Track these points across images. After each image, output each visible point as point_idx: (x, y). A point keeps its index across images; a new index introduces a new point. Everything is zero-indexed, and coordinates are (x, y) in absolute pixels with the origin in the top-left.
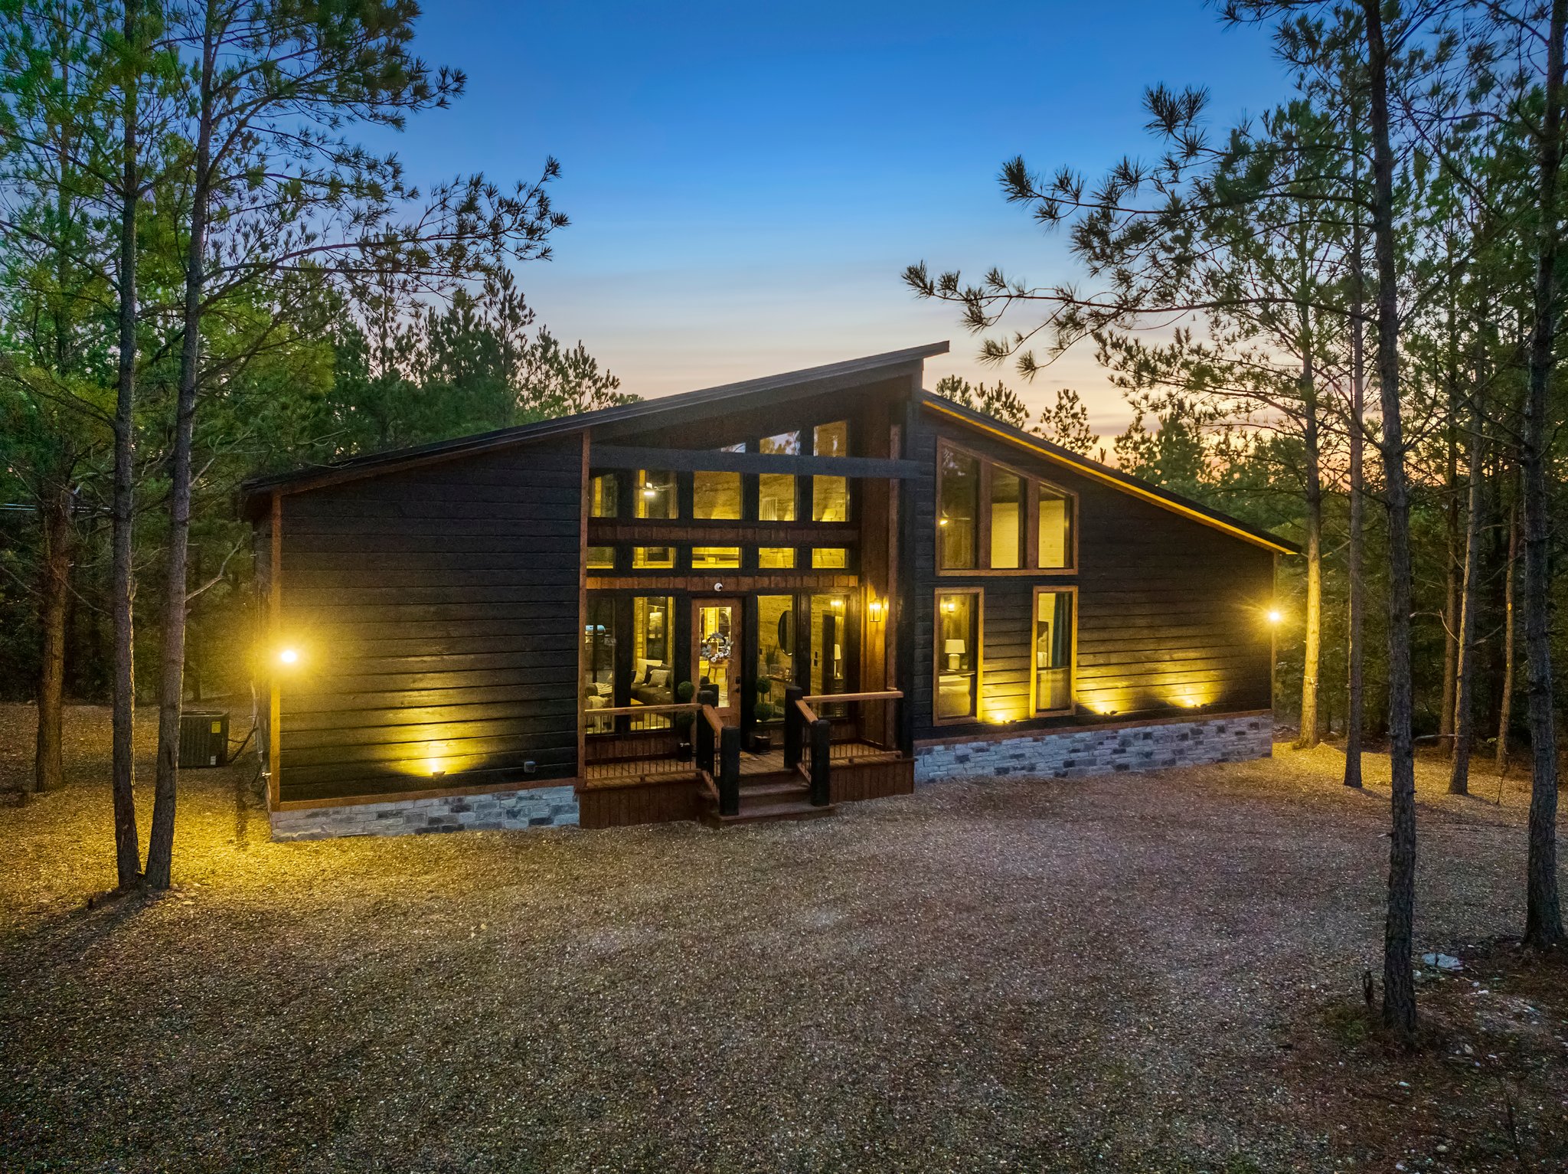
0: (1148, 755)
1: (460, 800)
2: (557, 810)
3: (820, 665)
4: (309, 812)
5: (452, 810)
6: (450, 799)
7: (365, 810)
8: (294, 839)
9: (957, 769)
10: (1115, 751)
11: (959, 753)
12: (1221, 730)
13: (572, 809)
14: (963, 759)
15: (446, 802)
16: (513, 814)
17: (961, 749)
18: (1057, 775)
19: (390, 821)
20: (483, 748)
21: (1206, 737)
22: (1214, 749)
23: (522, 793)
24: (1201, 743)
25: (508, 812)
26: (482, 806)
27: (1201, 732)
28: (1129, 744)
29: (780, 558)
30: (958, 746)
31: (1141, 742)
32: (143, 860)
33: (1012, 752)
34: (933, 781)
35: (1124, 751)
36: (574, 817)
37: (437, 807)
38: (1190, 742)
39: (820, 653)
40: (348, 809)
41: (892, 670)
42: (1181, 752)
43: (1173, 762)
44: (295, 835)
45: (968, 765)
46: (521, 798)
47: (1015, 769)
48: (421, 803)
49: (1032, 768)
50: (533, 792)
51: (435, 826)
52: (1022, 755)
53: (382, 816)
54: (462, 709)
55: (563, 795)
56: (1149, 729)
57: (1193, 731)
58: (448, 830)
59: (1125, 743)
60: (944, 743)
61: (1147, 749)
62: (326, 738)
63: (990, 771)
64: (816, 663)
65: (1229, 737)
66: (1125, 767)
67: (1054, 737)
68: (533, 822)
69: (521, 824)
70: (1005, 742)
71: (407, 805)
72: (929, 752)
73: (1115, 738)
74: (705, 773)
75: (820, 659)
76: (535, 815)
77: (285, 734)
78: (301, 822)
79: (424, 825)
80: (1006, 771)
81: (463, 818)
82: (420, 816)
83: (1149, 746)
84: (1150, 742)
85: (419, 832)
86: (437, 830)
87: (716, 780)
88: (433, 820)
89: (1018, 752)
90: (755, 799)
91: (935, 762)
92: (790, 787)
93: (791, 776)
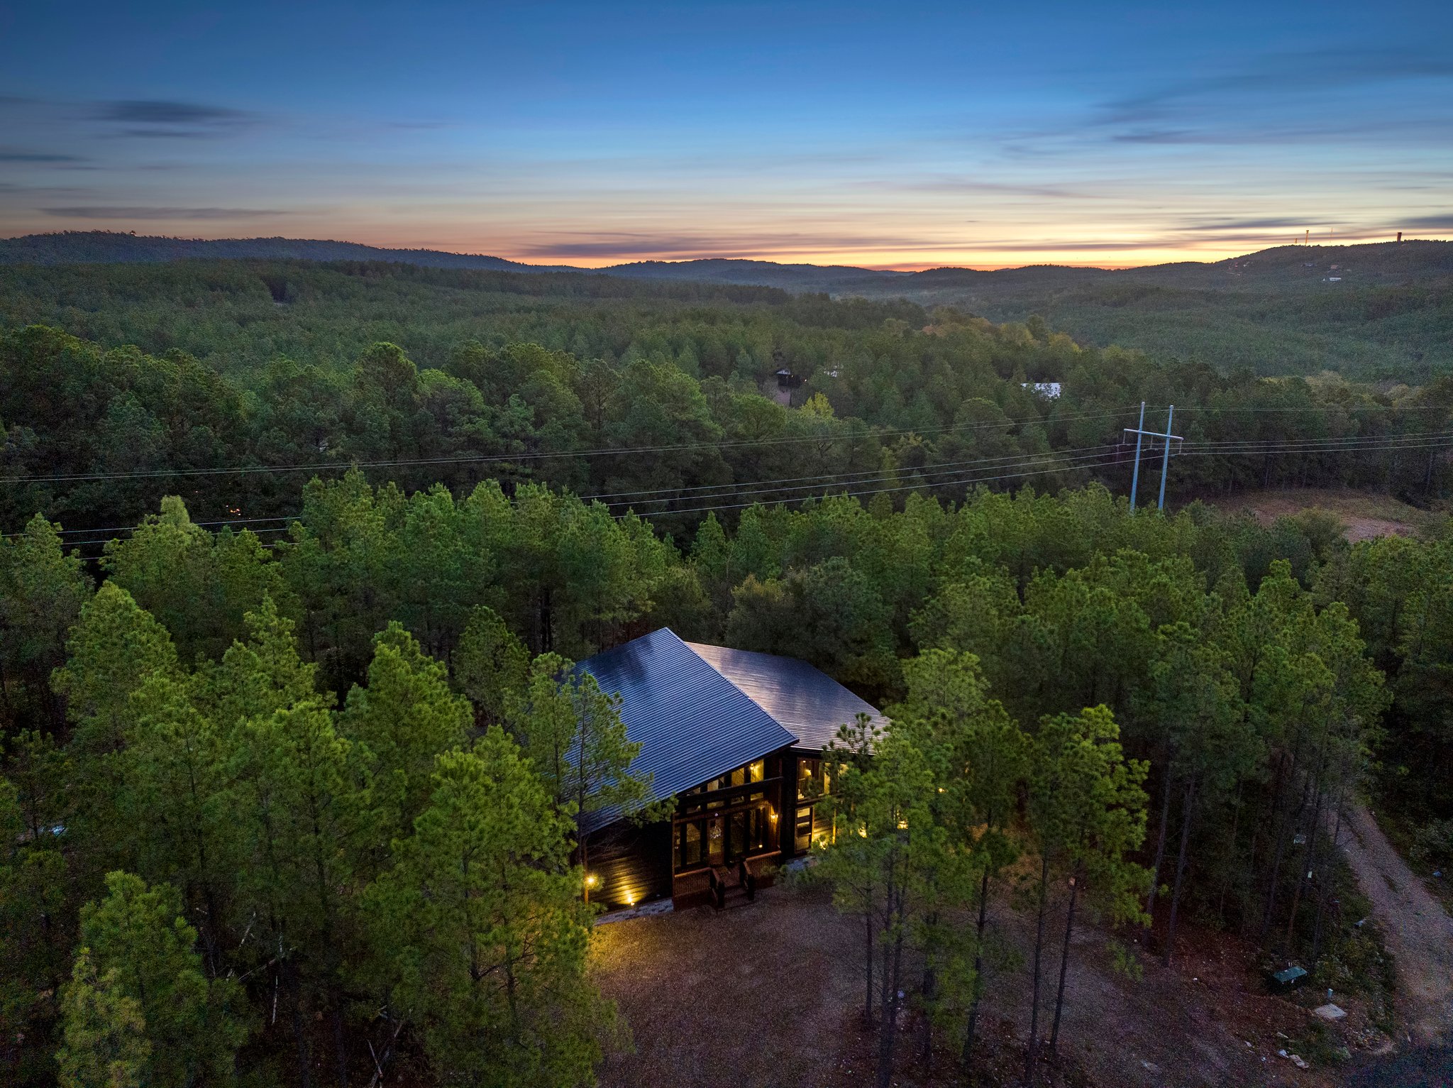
1: (637, 909)
2: (667, 906)
5: (635, 912)
7: (612, 916)
11: (805, 861)
13: (671, 906)
14: (805, 863)
15: (634, 910)
16: (653, 910)
17: (805, 859)
19: (619, 918)
20: (643, 894)
23: (656, 903)
25: (651, 910)
26: (643, 910)
34: (793, 872)
36: (672, 908)
37: (632, 912)
39: (754, 819)
41: (780, 839)
45: (806, 865)
46: (655, 905)
48: (626, 911)
50: (659, 903)
51: (631, 917)
53: (616, 916)
54: (636, 884)
55: (669, 902)
58: (634, 918)
60: (799, 858)
64: (752, 821)
68: (660, 911)
69: (656, 912)
71: (623, 913)
72: (793, 863)
75: (754, 821)
76: (660, 909)
79: (629, 917)
81: (638, 914)
82: (627, 915)
85: (628, 919)
88: (631, 915)
90: (730, 900)
91: (794, 866)
92: (741, 891)
93: (742, 886)
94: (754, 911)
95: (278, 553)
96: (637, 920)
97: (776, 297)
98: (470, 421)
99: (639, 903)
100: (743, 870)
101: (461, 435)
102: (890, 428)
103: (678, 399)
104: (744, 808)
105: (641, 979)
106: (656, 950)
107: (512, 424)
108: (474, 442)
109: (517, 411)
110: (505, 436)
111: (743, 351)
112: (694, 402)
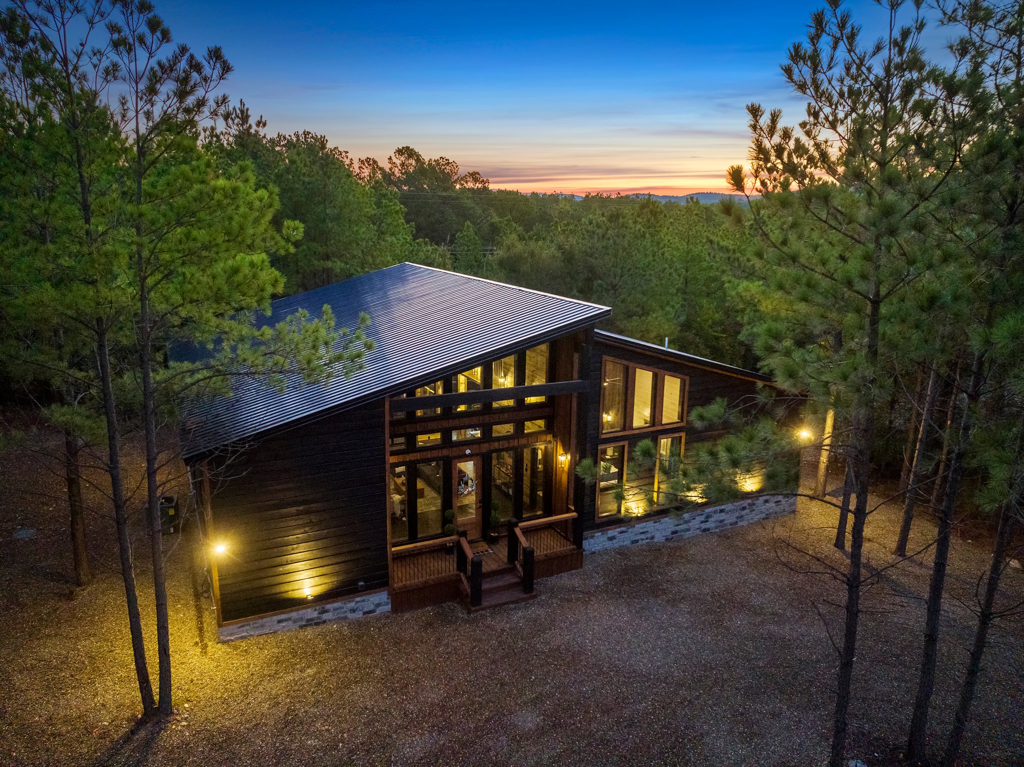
0: (721, 521)
1: (323, 608)
2: (378, 605)
3: (529, 472)
4: (239, 625)
5: (319, 613)
6: (318, 608)
7: (271, 621)
8: (232, 641)
9: (608, 544)
10: (702, 522)
11: (609, 536)
12: (766, 501)
13: (387, 604)
14: (611, 539)
15: (316, 610)
16: (353, 611)
17: (611, 533)
18: (667, 539)
19: (284, 624)
20: (334, 579)
21: (757, 507)
22: (761, 512)
23: (358, 599)
24: (753, 510)
25: (351, 610)
26: (335, 609)
27: (754, 504)
28: (711, 516)
29: (505, 429)
30: (609, 532)
31: (718, 515)
32: (156, 698)
33: (641, 531)
34: (594, 553)
35: (707, 521)
36: (388, 608)
37: (311, 613)
38: (747, 511)
39: (529, 465)
40: (260, 621)
41: (572, 496)
42: (742, 517)
43: (736, 523)
44: (232, 638)
45: (614, 541)
46: (357, 602)
47: (642, 540)
48: (300, 612)
49: (653, 538)
50: (363, 598)
51: (310, 623)
52: (647, 532)
53: (279, 622)
54: (321, 560)
55: (381, 597)
56: (723, 507)
57: (749, 504)
58: (317, 624)
59: (708, 517)
60: (601, 531)
61: (721, 518)
62: (246, 586)
63: (627, 543)
64: (526, 470)
65: (771, 505)
66: (708, 530)
67: (667, 519)
68: (365, 613)
69: (359, 615)
70: (637, 526)
71: (294, 615)
72: (592, 537)
73: (702, 515)
74: (462, 574)
75: (529, 469)
76: (366, 610)
77: (221, 587)
78: (235, 631)
79: (304, 623)
80: (637, 541)
81: (325, 616)
82: (302, 619)
83: (723, 516)
84: (723, 514)
85: (301, 627)
86: (311, 625)
87: (468, 578)
88: (308, 620)
89: (645, 530)
90: (491, 591)
91: (595, 542)
92: (510, 579)
93: (512, 570)
94: (536, 611)
96: (319, 629)
99: (321, 599)
100: (513, 542)
104: (515, 443)
105: (302, 746)
106: (346, 685)
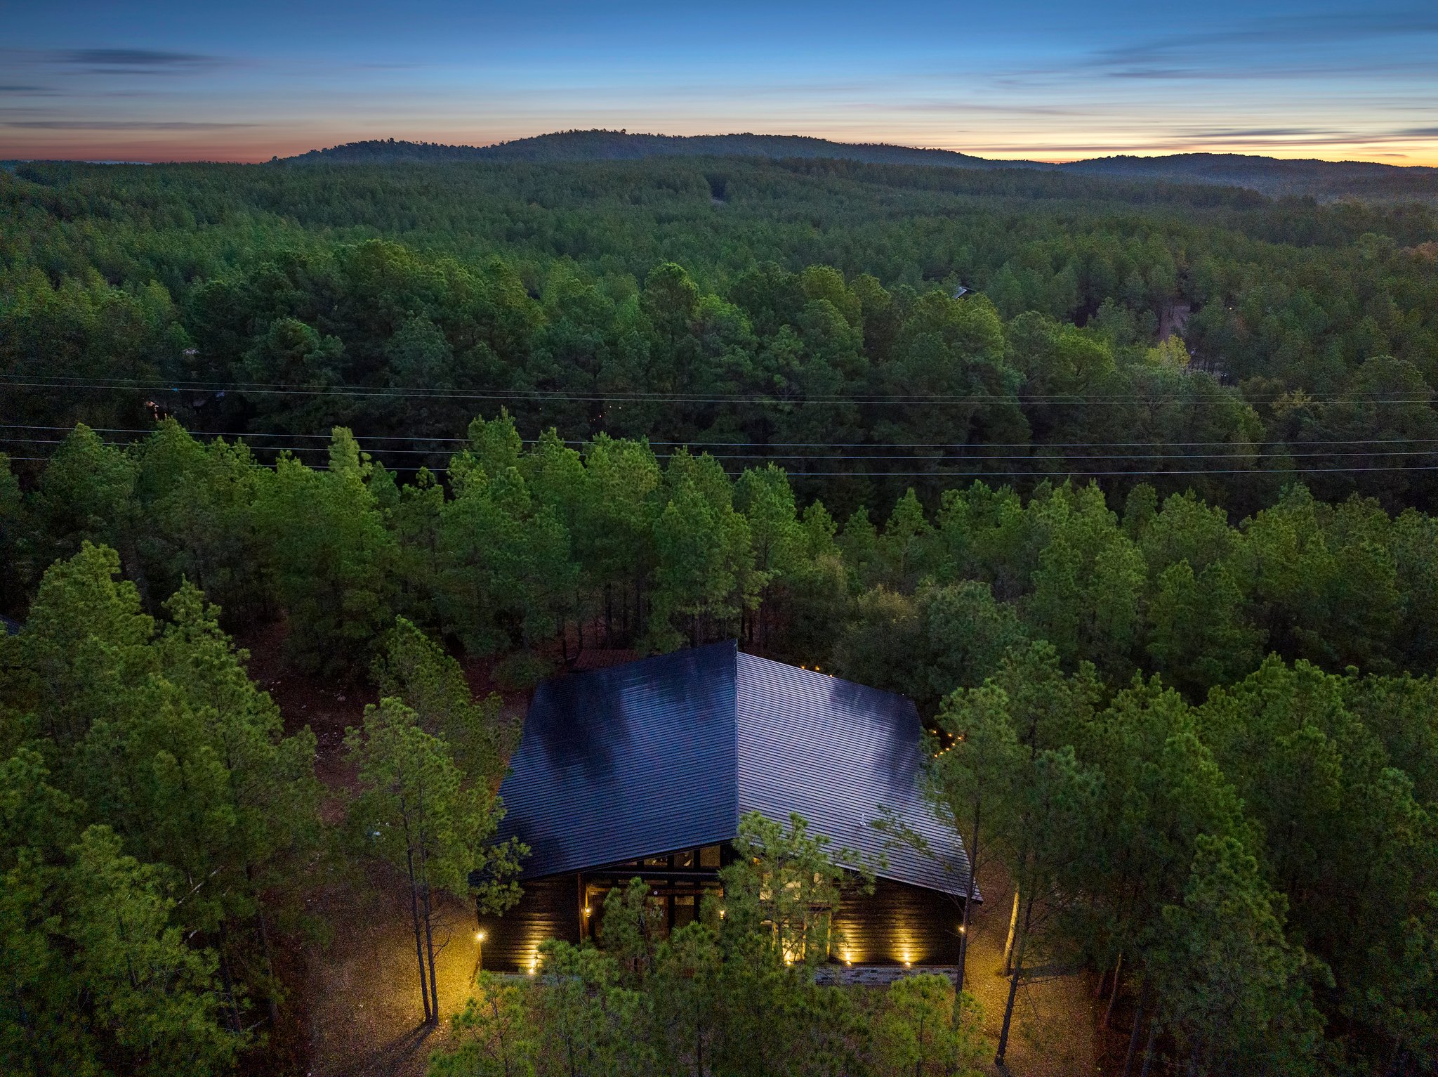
21: (913, 974)
27: (909, 972)
57: (904, 971)
73: (853, 971)
95: (406, 497)
97: (1246, 200)
98: (734, 352)
101: (720, 366)
102: (1276, 381)
103: (975, 338)
107: (776, 357)
108: (734, 373)
109: (785, 342)
110: (767, 369)
111: (1135, 272)
112: (991, 343)
